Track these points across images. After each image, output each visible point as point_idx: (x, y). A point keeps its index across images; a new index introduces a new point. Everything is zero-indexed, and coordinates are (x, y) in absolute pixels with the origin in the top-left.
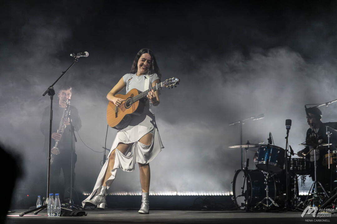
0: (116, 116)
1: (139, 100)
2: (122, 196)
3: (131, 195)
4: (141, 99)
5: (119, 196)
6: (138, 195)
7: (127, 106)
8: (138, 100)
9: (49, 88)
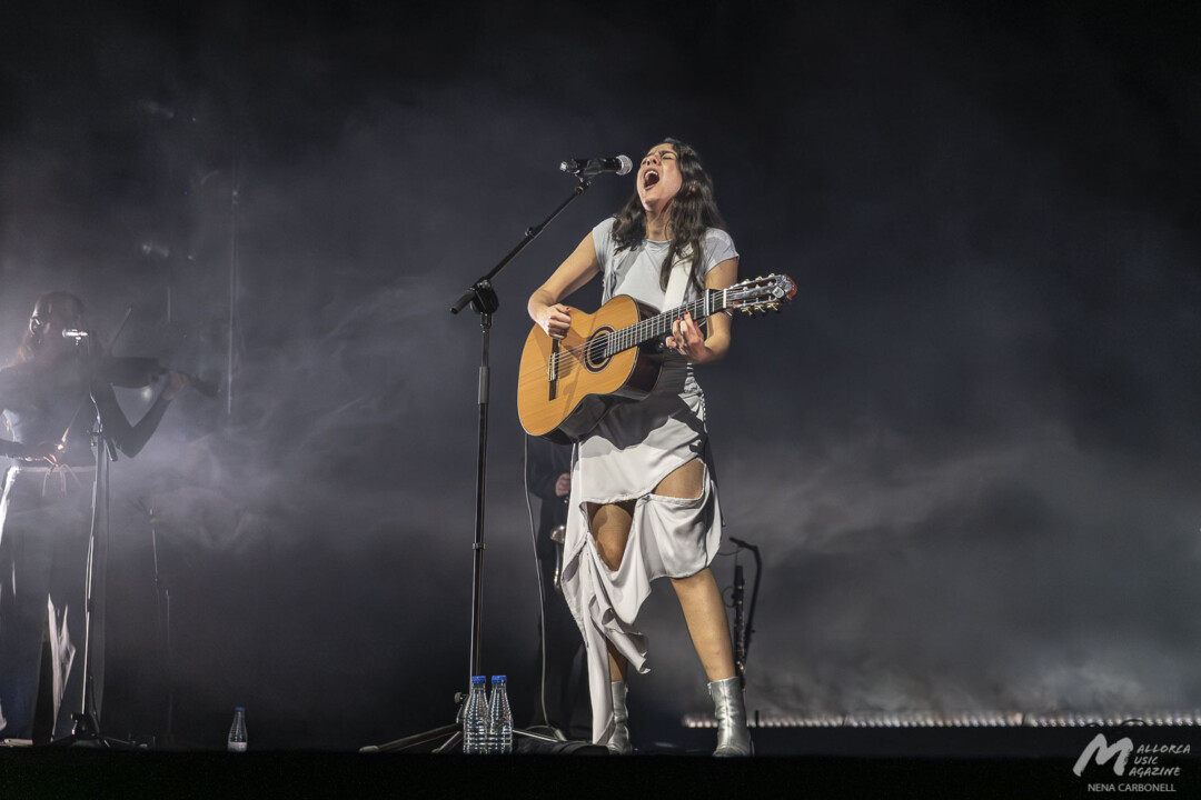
0: (553, 396)
1: (639, 345)
2: (822, 728)
3: (855, 724)
4: (644, 342)
5: (814, 727)
6: (880, 724)
7: (595, 362)
8: (633, 346)
9: (475, 286)
